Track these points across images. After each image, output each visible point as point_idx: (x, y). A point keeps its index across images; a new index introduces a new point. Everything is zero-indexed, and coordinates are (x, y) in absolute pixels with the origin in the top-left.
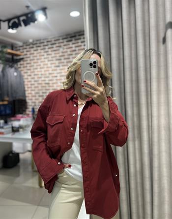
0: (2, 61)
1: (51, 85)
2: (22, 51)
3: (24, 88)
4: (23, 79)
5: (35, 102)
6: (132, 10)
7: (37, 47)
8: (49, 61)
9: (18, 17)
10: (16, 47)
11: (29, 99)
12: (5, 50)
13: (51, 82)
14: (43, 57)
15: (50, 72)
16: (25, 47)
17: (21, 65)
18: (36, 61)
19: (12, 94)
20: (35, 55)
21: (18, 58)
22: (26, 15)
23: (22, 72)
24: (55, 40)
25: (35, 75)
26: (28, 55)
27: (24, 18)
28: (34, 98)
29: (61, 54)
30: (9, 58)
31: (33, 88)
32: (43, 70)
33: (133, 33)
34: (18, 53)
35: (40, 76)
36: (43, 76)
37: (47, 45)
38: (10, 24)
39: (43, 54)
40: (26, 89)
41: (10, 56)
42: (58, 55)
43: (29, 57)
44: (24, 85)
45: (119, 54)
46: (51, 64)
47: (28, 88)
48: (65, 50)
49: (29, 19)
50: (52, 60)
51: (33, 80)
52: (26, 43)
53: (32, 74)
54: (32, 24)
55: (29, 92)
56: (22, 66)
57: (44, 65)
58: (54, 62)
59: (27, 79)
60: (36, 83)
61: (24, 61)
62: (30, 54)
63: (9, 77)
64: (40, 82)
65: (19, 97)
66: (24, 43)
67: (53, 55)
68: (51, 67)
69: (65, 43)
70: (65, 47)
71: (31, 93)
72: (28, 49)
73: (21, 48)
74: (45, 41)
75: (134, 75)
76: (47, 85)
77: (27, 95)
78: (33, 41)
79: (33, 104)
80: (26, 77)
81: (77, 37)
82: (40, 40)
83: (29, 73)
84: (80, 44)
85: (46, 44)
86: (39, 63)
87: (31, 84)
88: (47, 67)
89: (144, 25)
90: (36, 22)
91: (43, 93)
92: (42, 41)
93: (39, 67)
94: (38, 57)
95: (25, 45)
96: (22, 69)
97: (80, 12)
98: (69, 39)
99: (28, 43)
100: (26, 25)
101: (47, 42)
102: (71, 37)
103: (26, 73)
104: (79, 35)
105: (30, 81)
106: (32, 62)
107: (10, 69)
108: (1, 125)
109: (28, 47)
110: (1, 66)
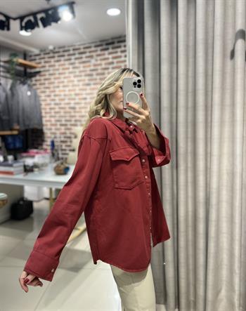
0: (12, 74)
1: (78, 110)
2: (38, 61)
3: (41, 113)
4: (39, 101)
5: (54, 134)
6: (192, 11)
7: (59, 56)
8: (75, 77)
9: (34, 14)
10: (31, 56)
11: (47, 129)
12: (15, 60)
13: (77, 106)
14: (67, 71)
15: (77, 92)
16: (42, 56)
17: (36, 80)
18: (57, 76)
19: (24, 120)
20: (57, 67)
21: (33, 71)
22: (45, 11)
23: (38, 91)
24: (84, 48)
25: (55, 96)
26: (47, 68)
27: (42, 15)
28: (53, 128)
29: (92, 68)
30: (20, 71)
31: (53, 114)
32: (67, 89)
34: (33, 64)
35: (62, 97)
36: (67, 98)
37: (74, 54)
38: (23, 24)
39: (67, 66)
40: (43, 114)
41: (22, 69)
42: (88, 69)
43: (48, 70)
44: (40, 109)
45: (171, 71)
46: (79, 81)
47: (46, 113)
48: (99, 62)
49: (50, 17)
50: (81, 76)
51: (53, 103)
52: (45, 50)
53: (53, 94)
54: (53, 24)
55: (48, 118)
56: (38, 83)
57: (68, 82)
58: (83, 78)
59: (45, 100)
60: (57, 107)
61: (40, 76)
62: (50, 66)
63: (20, 97)
64: (62, 106)
65: (34, 125)
66: (41, 51)
67: (82, 69)
68: (78, 85)
69: (99, 52)
70: (99, 58)
71: (50, 121)
72: (47, 60)
73: (37, 58)
74: (71, 48)
75: (190, 99)
76: (72, 111)
77: (44, 122)
78: (54, 48)
79: (53, 136)
80: (43, 98)
81: (116, 45)
82: (64, 47)
83: (48, 93)
84: (119, 54)
85: (71, 52)
86: (62, 80)
87: (51, 109)
88: (73, 86)
89: (206, 33)
90: (59, 22)
91: (66, 121)
92: (66, 49)
93: (61, 85)
94: (61, 71)
95: (42, 53)
96: (38, 86)
97: (121, 10)
98: (104, 47)
99: (47, 52)
100: (45, 26)
101: (74, 50)
102: (107, 44)
103: (44, 92)
104: (119, 42)
105: (50, 104)
106: (52, 77)
107: (21, 86)
108: (10, 162)
109: (46, 56)
110: (10, 82)
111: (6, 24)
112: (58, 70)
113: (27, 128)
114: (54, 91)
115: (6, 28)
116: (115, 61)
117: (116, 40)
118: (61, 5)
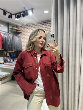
0: (13, 33)
2: (21, 28)
3: (22, 45)
4: (21, 41)
7: (28, 27)
9: (20, 13)
10: (19, 27)
12: (14, 28)
16: (22, 27)
17: (20, 35)
18: (27, 33)
19: (16, 48)
20: (27, 30)
21: (19, 32)
22: (24, 12)
23: (21, 38)
24: (36, 24)
26: (24, 31)
27: (23, 13)
30: (15, 32)
33: (75, 22)
34: (19, 29)
37: (33, 26)
38: (16, 16)
39: (30, 30)
40: (23, 46)
41: (16, 31)
44: (22, 44)
45: (67, 32)
49: (25, 14)
52: (23, 25)
53: (25, 39)
54: (26, 16)
56: (21, 36)
59: (23, 41)
61: (22, 33)
62: (25, 30)
63: (15, 40)
65: (19, 49)
66: (22, 25)
69: (41, 26)
72: (24, 28)
73: (21, 27)
74: (32, 24)
77: (23, 49)
78: (26, 24)
80: (22, 41)
81: (47, 23)
82: (29, 24)
83: (24, 39)
84: (48, 26)
85: (32, 25)
89: (81, 18)
90: (28, 15)
92: (30, 24)
93: (28, 36)
94: (28, 32)
95: (22, 26)
96: (21, 37)
98: (43, 24)
99: (24, 25)
100: (23, 17)
101: (33, 25)
102: (44, 23)
103: (23, 39)
104: (48, 22)
105: (24, 43)
106: (25, 34)
107: (15, 36)
108: (11, 62)
109: (24, 27)
110: (12, 35)
111: (11, 16)
112: (27, 31)
113: (17, 50)
114: (26, 38)
115: (11, 18)
116: (46, 28)
117: (47, 22)
118: (29, 10)
